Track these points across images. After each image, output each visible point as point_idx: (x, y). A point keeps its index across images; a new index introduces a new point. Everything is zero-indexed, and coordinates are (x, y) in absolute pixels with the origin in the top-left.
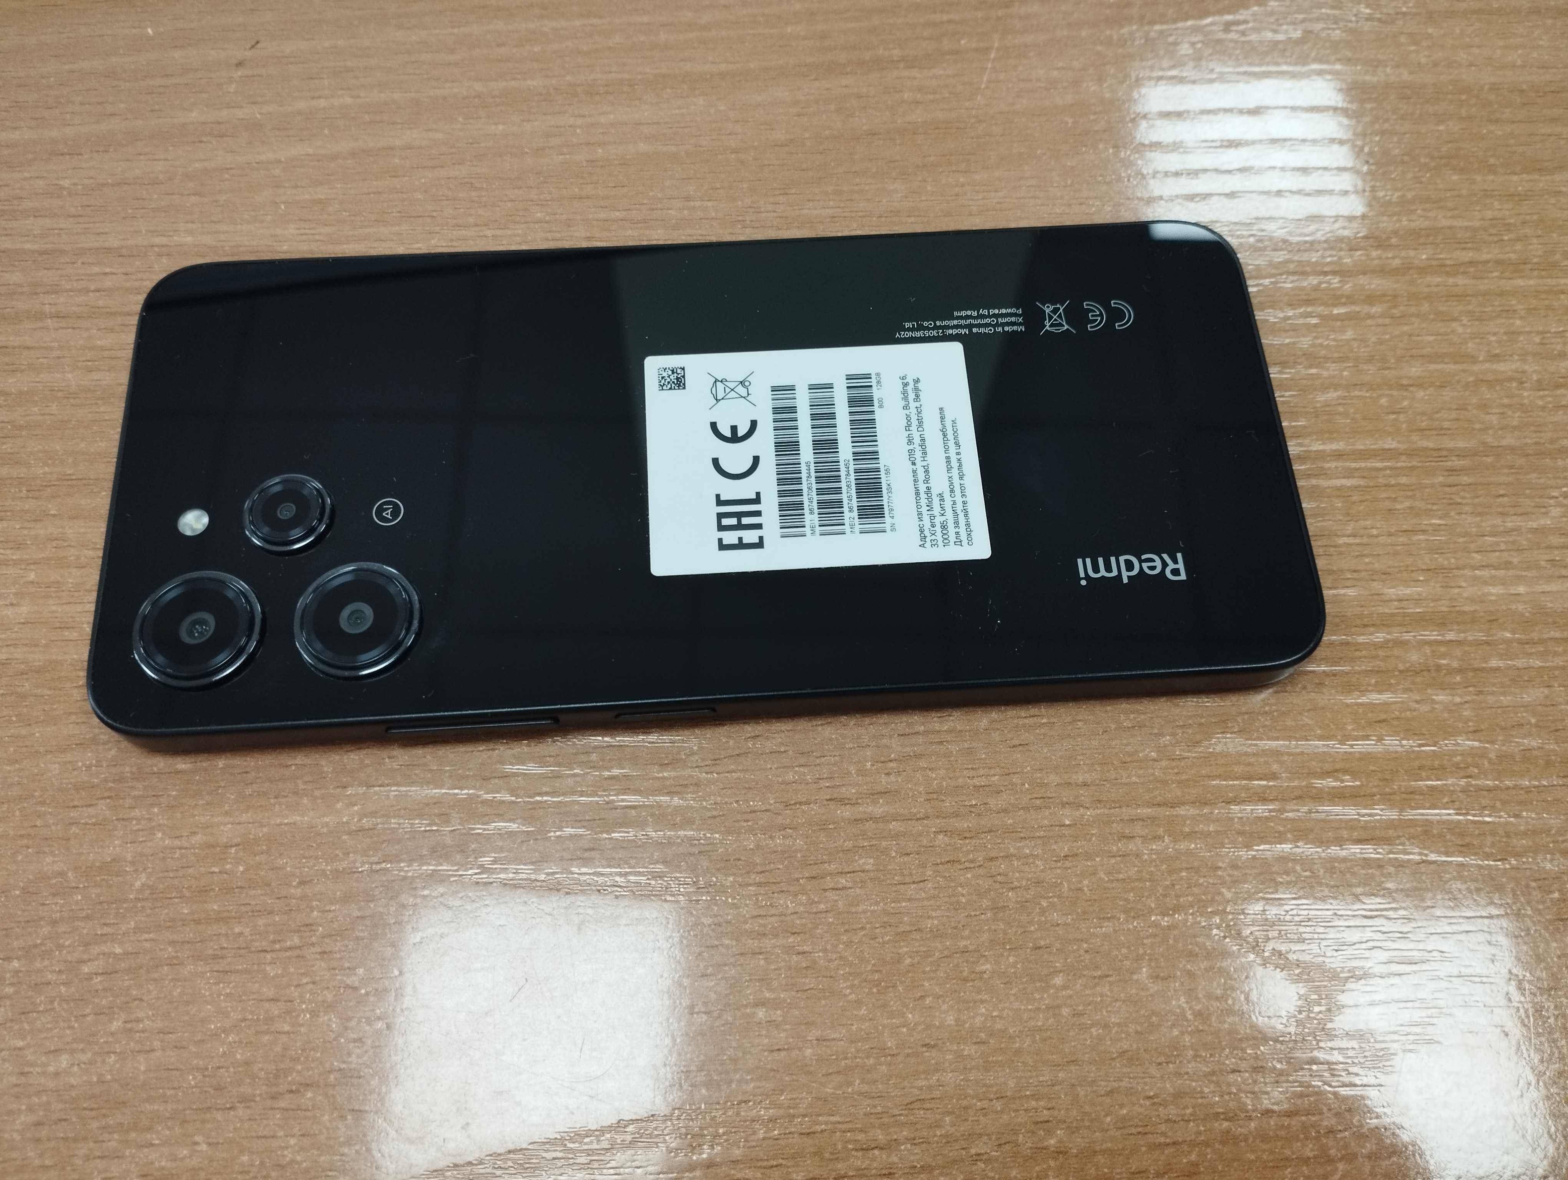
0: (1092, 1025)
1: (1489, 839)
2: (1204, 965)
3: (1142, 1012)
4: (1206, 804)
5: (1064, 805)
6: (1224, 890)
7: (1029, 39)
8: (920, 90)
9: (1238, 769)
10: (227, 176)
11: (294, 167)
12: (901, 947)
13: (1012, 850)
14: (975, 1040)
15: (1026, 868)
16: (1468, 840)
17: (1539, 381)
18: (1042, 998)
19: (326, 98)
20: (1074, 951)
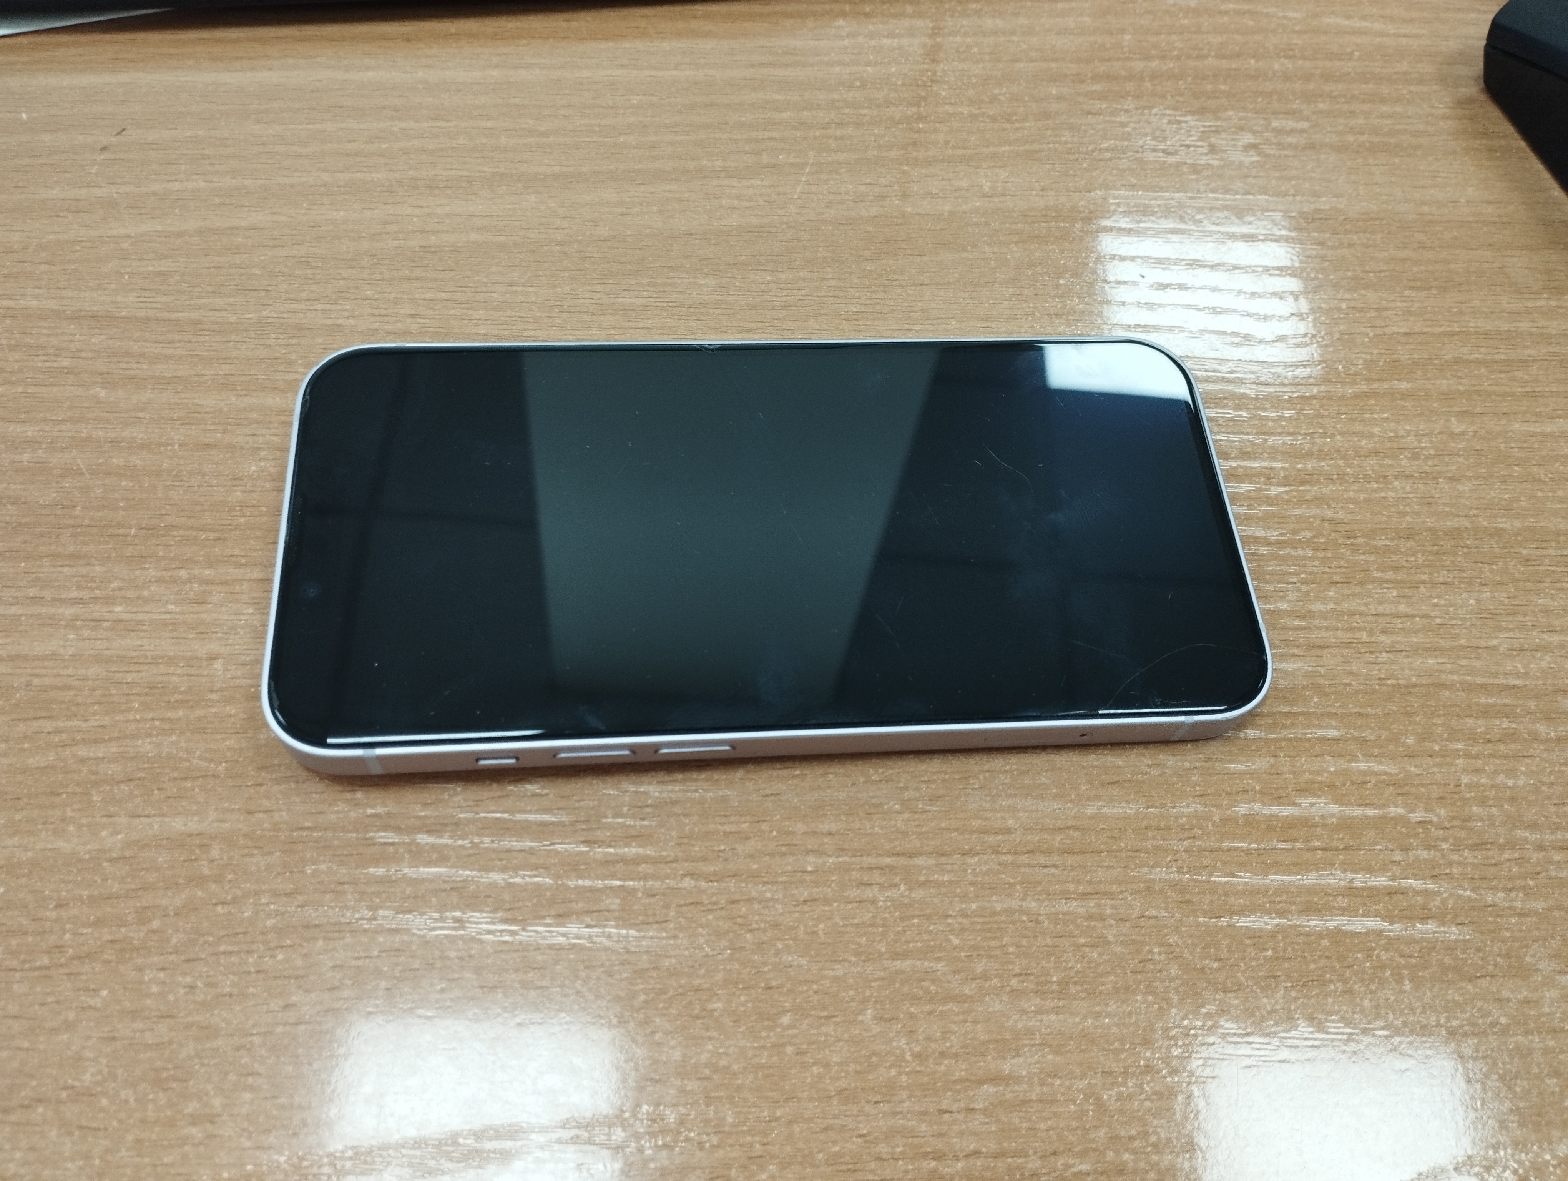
0: (815, 1064)
1: (1208, 897)
2: (928, 1008)
3: (863, 1052)
4: (943, 855)
5: (808, 852)
6: (952, 937)
7: (842, 156)
8: (738, 197)
9: (977, 823)
10: (78, 248)
11: (142, 241)
12: (637, 984)
13: (754, 894)
14: (699, 1075)
15: (766, 912)
16: (1187, 897)
17: (1285, 477)
18: (768, 1037)
19: (181, 181)
20: (802, 992)
